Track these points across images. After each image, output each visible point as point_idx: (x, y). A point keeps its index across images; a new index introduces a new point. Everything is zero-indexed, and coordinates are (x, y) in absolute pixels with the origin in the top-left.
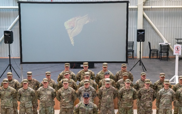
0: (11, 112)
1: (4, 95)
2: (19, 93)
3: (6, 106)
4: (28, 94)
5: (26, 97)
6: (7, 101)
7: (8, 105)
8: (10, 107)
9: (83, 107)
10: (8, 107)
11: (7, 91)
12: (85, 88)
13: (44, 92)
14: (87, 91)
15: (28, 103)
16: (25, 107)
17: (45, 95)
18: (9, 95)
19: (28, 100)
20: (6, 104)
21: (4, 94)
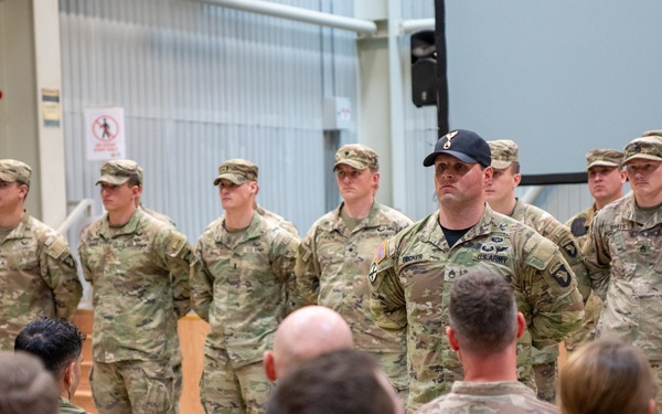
0: (145, 387)
1: (100, 270)
2: (197, 256)
3: (116, 348)
4: (249, 264)
5: (237, 283)
6: (122, 310)
7: (127, 342)
8: (136, 356)
9: (426, 252)
10: (124, 355)
11: (120, 242)
12: (632, 208)
13: (337, 246)
14: (647, 225)
15: (247, 330)
16: (227, 356)
17: (340, 267)
18: (132, 271)
19: (251, 308)
20: (111, 334)
21: (104, 259)
